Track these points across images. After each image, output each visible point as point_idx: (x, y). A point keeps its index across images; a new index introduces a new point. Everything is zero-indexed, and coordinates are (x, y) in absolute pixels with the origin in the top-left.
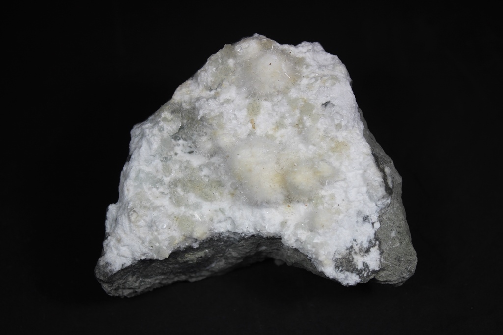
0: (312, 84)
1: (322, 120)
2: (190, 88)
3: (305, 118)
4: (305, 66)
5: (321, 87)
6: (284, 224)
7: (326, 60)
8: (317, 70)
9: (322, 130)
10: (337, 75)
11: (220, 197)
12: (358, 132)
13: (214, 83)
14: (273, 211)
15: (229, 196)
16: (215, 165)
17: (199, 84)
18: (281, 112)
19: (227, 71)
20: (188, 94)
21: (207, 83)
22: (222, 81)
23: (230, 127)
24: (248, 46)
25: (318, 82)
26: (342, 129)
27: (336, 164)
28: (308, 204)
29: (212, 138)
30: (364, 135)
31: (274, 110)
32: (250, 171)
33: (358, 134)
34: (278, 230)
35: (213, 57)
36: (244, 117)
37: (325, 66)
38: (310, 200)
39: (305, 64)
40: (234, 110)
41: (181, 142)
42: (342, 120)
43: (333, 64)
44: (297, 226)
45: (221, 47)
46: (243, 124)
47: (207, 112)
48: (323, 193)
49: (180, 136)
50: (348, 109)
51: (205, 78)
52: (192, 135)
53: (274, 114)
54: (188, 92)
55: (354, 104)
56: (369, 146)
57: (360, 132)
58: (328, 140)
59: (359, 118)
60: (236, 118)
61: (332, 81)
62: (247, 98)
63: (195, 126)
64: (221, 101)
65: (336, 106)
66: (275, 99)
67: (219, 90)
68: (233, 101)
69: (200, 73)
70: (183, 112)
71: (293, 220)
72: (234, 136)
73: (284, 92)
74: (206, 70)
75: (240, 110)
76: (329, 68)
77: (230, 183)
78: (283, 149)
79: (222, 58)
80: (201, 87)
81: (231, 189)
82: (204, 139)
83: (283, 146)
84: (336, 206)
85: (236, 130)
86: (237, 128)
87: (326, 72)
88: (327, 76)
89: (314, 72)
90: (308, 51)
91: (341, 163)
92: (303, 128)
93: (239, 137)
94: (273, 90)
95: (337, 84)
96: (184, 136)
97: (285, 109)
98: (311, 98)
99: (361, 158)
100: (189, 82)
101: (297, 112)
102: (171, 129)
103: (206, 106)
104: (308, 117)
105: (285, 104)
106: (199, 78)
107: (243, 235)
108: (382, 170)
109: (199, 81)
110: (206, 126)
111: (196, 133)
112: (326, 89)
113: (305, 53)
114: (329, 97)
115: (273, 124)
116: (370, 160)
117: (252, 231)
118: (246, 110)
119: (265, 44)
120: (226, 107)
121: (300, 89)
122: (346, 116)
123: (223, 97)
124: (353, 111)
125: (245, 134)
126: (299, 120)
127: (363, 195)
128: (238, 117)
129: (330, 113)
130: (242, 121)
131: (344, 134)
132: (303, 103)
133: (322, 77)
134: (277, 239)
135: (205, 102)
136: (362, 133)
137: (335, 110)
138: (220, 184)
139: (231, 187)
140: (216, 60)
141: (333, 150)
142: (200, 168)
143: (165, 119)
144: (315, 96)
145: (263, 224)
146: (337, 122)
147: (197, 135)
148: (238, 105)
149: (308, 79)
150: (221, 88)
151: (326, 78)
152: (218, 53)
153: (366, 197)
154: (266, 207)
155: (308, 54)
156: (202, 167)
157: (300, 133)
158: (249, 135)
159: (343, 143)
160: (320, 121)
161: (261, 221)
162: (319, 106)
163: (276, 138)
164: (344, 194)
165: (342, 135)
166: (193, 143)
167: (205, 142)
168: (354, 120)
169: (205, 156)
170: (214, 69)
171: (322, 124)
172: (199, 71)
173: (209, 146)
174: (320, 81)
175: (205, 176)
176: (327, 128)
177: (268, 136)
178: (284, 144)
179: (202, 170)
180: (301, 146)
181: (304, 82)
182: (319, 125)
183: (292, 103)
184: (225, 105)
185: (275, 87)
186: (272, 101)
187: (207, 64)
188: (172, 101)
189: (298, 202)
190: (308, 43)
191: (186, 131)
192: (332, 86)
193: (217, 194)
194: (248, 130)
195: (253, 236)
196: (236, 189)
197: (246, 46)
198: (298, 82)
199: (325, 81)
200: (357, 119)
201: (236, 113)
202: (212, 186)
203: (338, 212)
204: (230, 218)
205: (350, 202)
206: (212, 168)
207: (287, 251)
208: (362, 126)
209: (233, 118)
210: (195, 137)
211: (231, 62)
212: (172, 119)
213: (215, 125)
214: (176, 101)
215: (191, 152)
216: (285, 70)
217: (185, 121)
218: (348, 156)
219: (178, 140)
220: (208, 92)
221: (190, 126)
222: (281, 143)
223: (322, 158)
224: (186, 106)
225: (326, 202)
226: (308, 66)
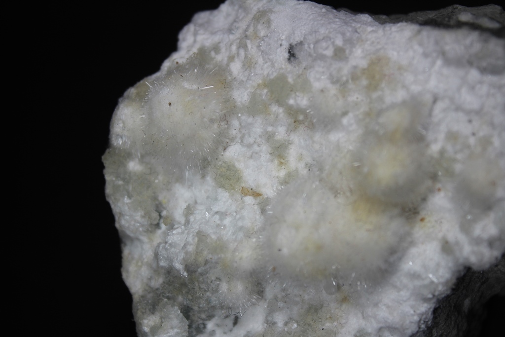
0: (246, 57)
1: (312, 76)
2: (136, 256)
3: (291, 102)
4: (213, 54)
5: (260, 46)
6: (447, 247)
7: (228, 15)
8: (232, 37)
9: (329, 86)
10: (258, 9)
11: (335, 324)
12: (370, 29)
13: (147, 215)
14: (414, 251)
15: (344, 306)
16: (279, 296)
17: (138, 239)
18: (260, 136)
19: (144, 181)
20: (141, 267)
21: (142, 226)
22: (155, 198)
23: (230, 233)
24: (124, 123)
25: (249, 46)
26: (347, 51)
27: (400, 95)
28: (439, 185)
29: (231, 274)
30: (383, 23)
31: (249, 146)
32: (319, 248)
33: (373, 31)
34: (451, 264)
35: (108, 190)
36: (230, 201)
37: (235, 21)
38: (434, 177)
39: (210, 52)
40: (209, 209)
41: (210, 325)
42: (333, 43)
43: (240, 7)
44: (465, 227)
45: (102, 167)
46: (242, 208)
47: (182, 256)
48: (435, 148)
49: (201, 322)
50: (322, 22)
51: (133, 223)
52: (208, 301)
53: (256, 148)
54: (140, 264)
55: (321, 9)
56: (404, 24)
57: (372, 26)
58: (351, 86)
59: (349, 15)
60: (223, 215)
61: (262, 22)
62: (203, 177)
63: (197, 289)
64: (183, 220)
65: (305, 38)
66: (233, 132)
67: (164, 213)
68: (196, 202)
69: (120, 226)
70: (164, 293)
71: (450, 229)
72: (248, 236)
73: (230, 111)
74: (121, 214)
75: (216, 199)
76: (241, 18)
77: (324, 292)
78: (321, 169)
79: (118, 177)
80: (144, 239)
81: (334, 296)
82: (224, 287)
83: (316, 167)
84: (472, 141)
85: (241, 228)
86: (240, 224)
87: (243, 25)
88: (248, 26)
89: (231, 45)
90: (195, 34)
91: (404, 87)
92: (306, 116)
93: (255, 229)
94: (216, 126)
95: (272, 18)
96: (203, 316)
97: (258, 127)
98: (266, 73)
99: (416, 47)
100: (126, 252)
101: (275, 108)
102: (176, 330)
103: (173, 250)
104: (293, 96)
105: (250, 120)
106: (128, 232)
107: (423, 326)
108: (460, 25)
109: (132, 235)
110: (206, 272)
111: (208, 293)
112: (266, 39)
113: (195, 41)
114: (284, 43)
115: (272, 161)
116: (430, 35)
117: (425, 308)
118: (220, 190)
119: (138, 94)
120: (195, 219)
121: (242, 81)
122: (330, 32)
123: (178, 215)
124: (331, 16)
125: (258, 217)
126: (290, 114)
127: (481, 82)
128: (223, 210)
129: (310, 55)
130: (234, 208)
131: (358, 52)
132: (265, 91)
133: (246, 36)
134: (465, 275)
135: (166, 249)
136: (377, 23)
137: (309, 44)
138: (315, 309)
139: (331, 294)
140: (116, 188)
141: (372, 87)
142: (270, 324)
143: (155, 329)
144: (269, 64)
145: (426, 282)
146: (329, 52)
147: (213, 294)
148: (208, 197)
149: (236, 60)
150: (165, 208)
151: (251, 30)
152: (108, 178)
153: (490, 78)
154: (400, 259)
155: (200, 38)
156: (269, 319)
157: (312, 127)
158: (263, 211)
159: (372, 64)
160: (312, 80)
161: (418, 283)
162: (289, 67)
163: (297, 170)
164: (461, 115)
165: (358, 57)
166: (222, 308)
167: (229, 290)
168: (346, 23)
169: (254, 304)
170: (126, 200)
171: (319, 79)
172: (117, 225)
173: (239, 287)
174: (248, 42)
175: (286, 324)
176: (331, 75)
177: (285, 182)
178: (315, 162)
179: (274, 323)
180: (336, 136)
181: (236, 68)
182: (317, 85)
183: (255, 108)
184: (192, 219)
185: (212, 121)
186: (233, 139)
187: (112, 206)
188: (136, 298)
189: (424, 200)
190: (186, 29)
191: (196, 308)
192: (269, 27)
193: (328, 325)
194: (256, 207)
195: (435, 311)
196: (339, 287)
197: (121, 125)
198: (230, 78)
199: (256, 32)
200: (348, 19)
201: (215, 209)
202: (309, 325)
203: (486, 142)
204: (380, 329)
205: (479, 112)
206: (281, 304)
207: (496, 269)
208: (366, 18)
209: (221, 219)
210: (214, 301)
211: (133, 166)
212: (161, 318)
213: (210, 256)
214: (141, 292)
215: (236, 321)
216: (195, 87)
217: (180, 299)
218: (400, 68)
219: (205, 327)
220: (159, 232)
221: (192, 296)
222: (309, 167)
223: (374, 113)
224: (157, 282)
225: (456, 153)
226: (216, 48)
